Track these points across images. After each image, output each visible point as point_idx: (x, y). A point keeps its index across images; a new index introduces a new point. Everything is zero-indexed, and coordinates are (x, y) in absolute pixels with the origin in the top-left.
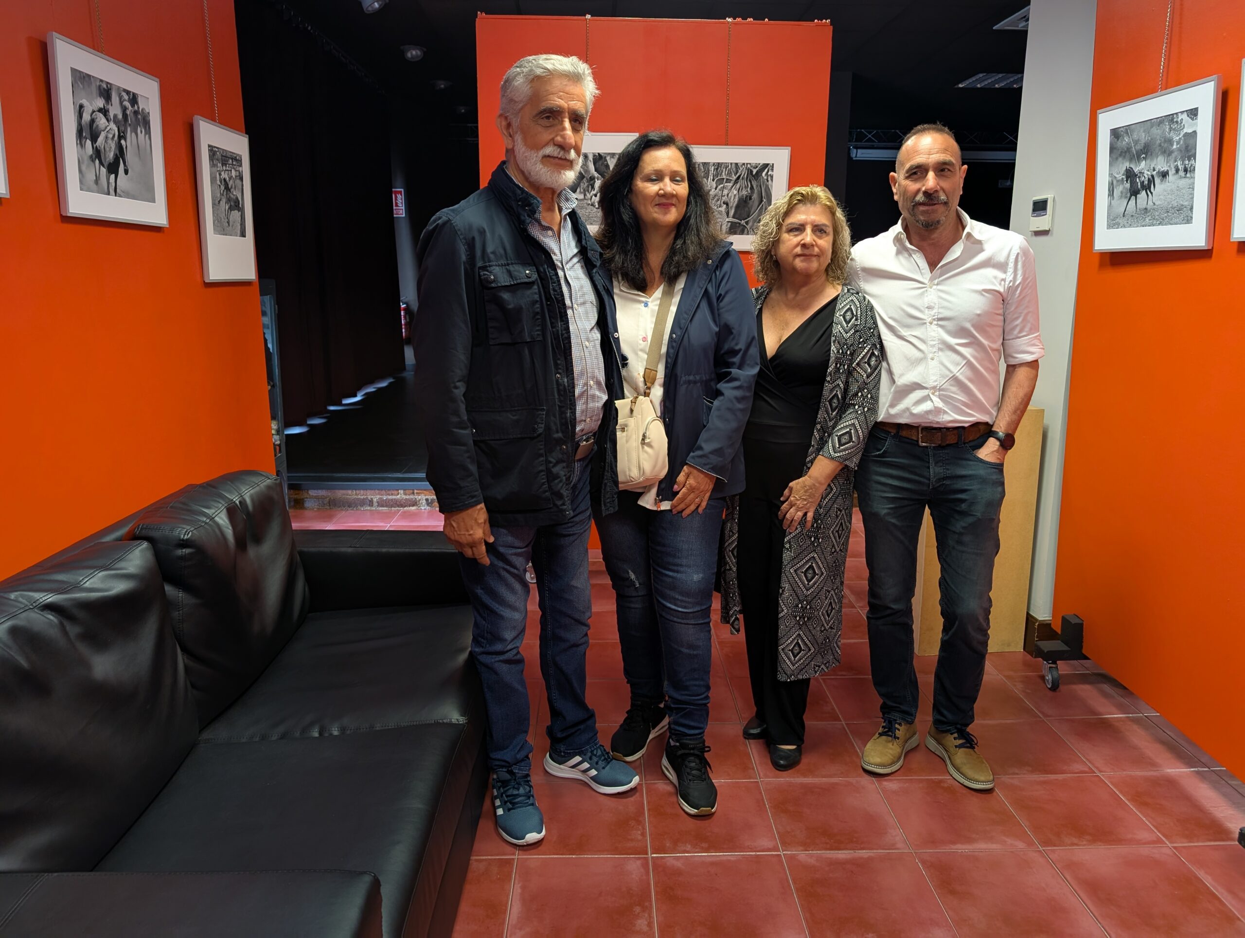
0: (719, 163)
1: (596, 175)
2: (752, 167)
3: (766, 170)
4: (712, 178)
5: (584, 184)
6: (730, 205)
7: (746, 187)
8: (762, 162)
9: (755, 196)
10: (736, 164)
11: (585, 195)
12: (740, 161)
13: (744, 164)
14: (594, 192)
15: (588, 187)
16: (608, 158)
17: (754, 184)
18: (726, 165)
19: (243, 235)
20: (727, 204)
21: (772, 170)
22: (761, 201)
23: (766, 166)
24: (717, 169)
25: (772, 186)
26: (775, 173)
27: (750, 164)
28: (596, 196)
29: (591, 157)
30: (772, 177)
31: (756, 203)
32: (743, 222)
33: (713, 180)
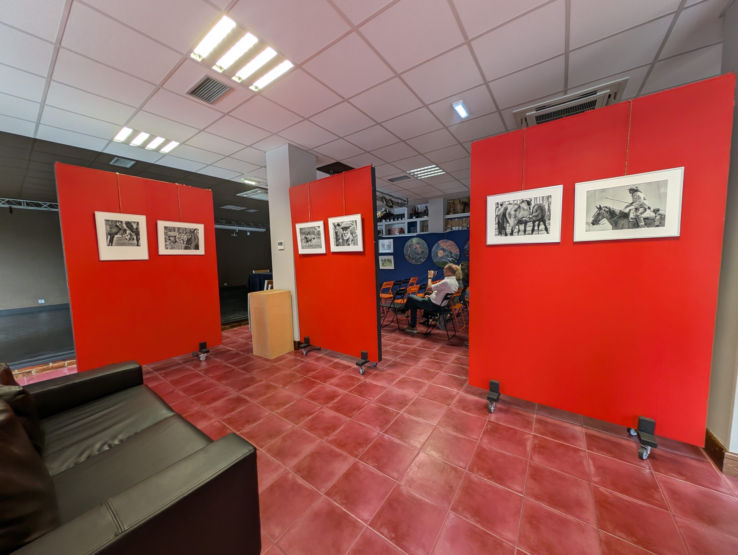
1: (127, 229)
4: (176, 232)
5: (121, 232)
6: (184, 240)
7: (190, 235)
8: (195, 228)
9: (193, 238)
10: (185, 228)
11: (122, 235)
16: (132, 223)
17: (192, 234)
20: (183, 240)
22: (195, 240)
23: (196, 229)
24: (178, 229)
25: (199, 235)
26: (199, 231)
31: (194, 240)
32: (189, 246)
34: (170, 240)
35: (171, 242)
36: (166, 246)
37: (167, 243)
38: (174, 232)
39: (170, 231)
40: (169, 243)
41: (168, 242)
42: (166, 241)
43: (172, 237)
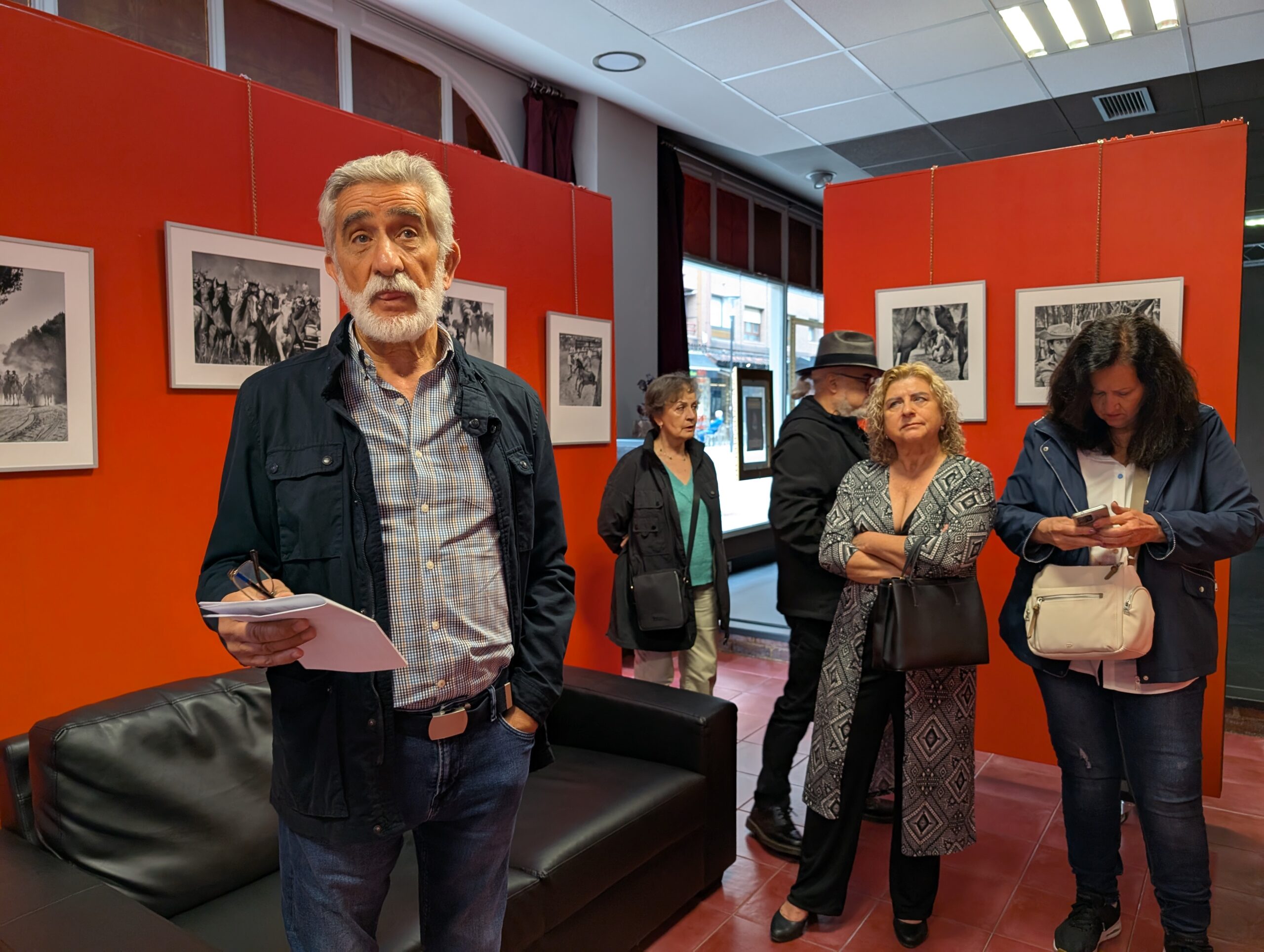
0: (1084, 304)
1: (938, 328)
2: (1129, 305)
3: (1150, 307)
4: (1076, 321)
5: (925, 339)
8: (1143, 297)
10: (1108, 304)
11: (926, 350)
12: (1112, 299)
13: (1118, 303)
14: (935, 347)
15: (929, 341)
16: (951, 310)
18: (1094, 306)
19: (598, 403)
21: (1159, 306)
23: (1149, 302)
24: (1082, 311)
26: (1162, 310)
27: (1127, 302)
28: (938, 349)
29: (932, 311)
30: (1158, 314)
33: (1078, 324)
34: (1052, 352)
35: (1055, 360)
36: (1038, 373)
37: (1041, 364)
38: (1067, 325)
39: (1055, 323)
40: (1050, 364)
41: (1047, 361)
42: (1039, 359)
43: (1061, 341)
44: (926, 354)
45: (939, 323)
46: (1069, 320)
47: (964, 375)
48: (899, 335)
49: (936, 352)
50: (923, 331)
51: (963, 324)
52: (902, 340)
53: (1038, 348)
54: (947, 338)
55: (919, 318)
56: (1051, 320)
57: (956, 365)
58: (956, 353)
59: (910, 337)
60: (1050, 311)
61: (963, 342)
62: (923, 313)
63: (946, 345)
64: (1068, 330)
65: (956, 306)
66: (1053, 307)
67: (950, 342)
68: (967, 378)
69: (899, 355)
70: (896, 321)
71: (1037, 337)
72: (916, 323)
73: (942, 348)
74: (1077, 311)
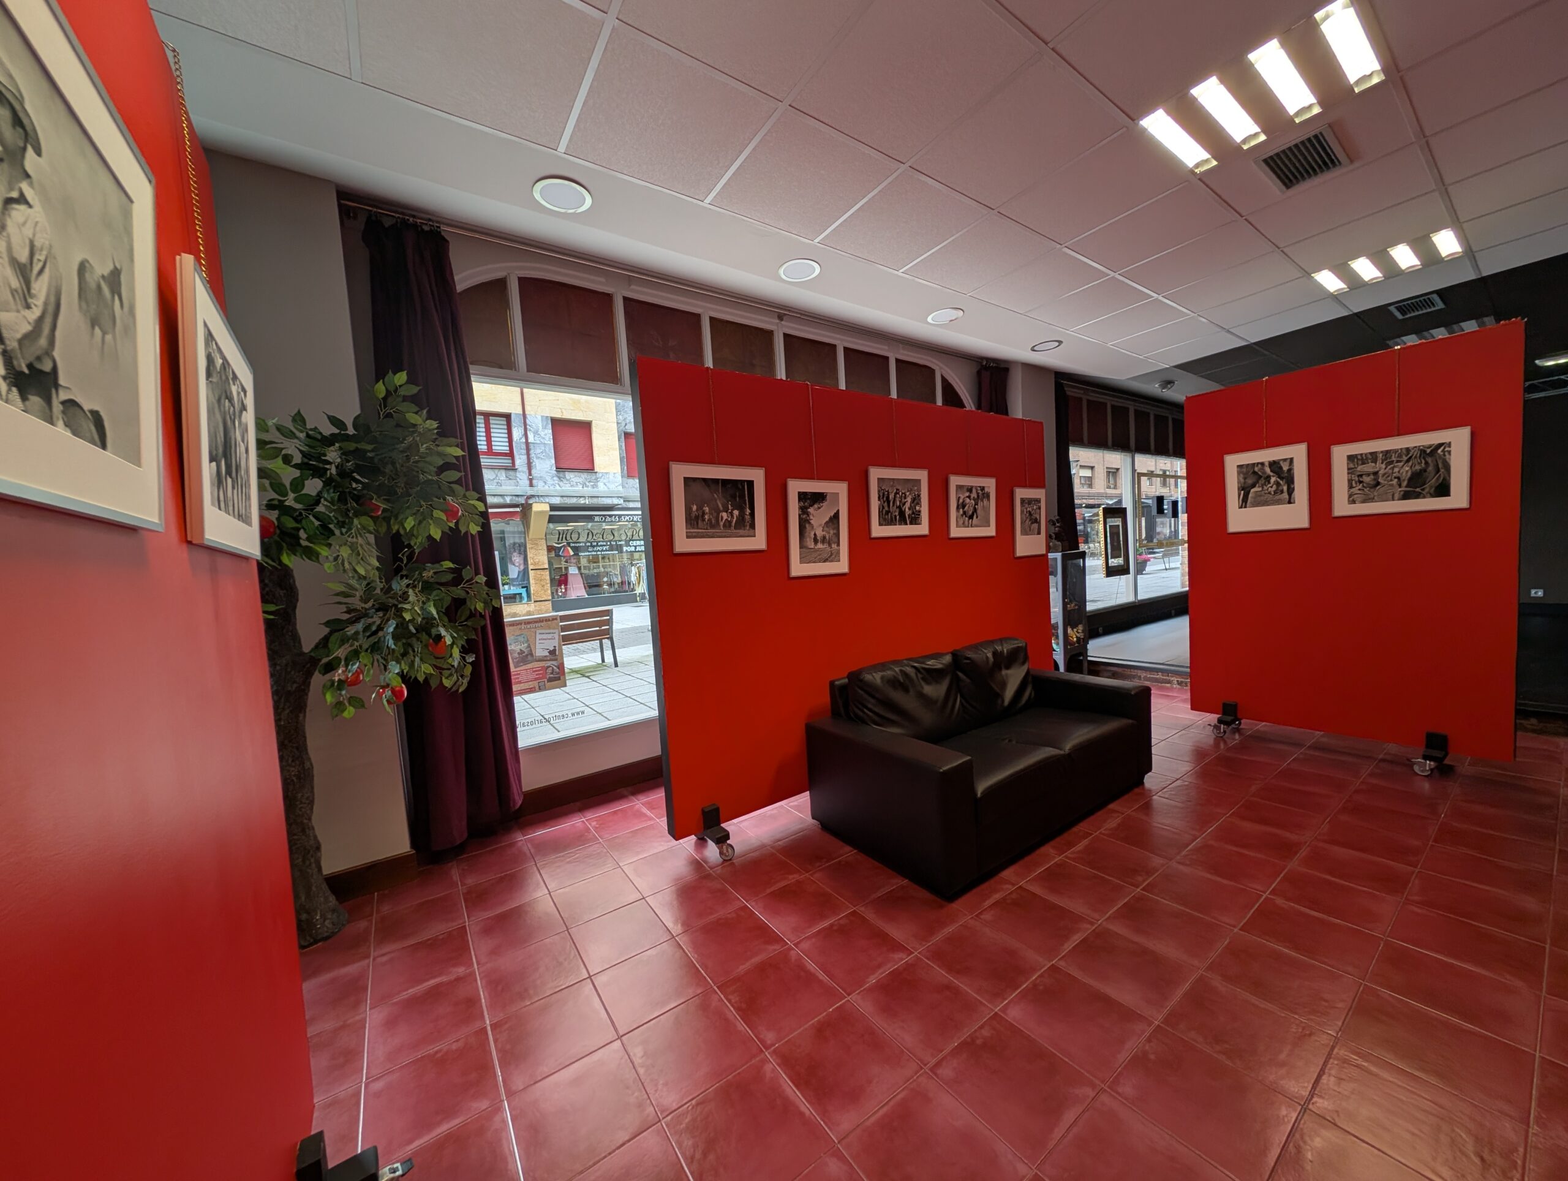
0: (1388, 450)
1: (1272, 474)
2: (1425, 448)
3: (1442, 448)
4: (1380, 461)
5: (1262, 481)
6: (1402, 479)
7: (1420, 464)
8: (1438, 442)
9: (1431, 468)
10: (1407, 448)
12: (1411, 445)
15: (1265, 482)
17: (1429, 460)
18: (1396, 451)
19: (1039, 533)
20: (1399, 478)
21: (1450, 447)
22: (1438, 471)
23: (1440, 445)
24: (1386, 455)
25: (1450, 459)
26: (1453, 448)
27: (1422, 446)
29: (1267, 464)
30: (1449, 452)
31: (1433, 474)
32: (1418, 490)
33: (1382, 463)
34: (1361, 482)
35: (1363, 486)
36: (1350, 496)
37: (1352, 490)
38: (1373, 464)
39: (1363, 463)
40: (1359, 489)
41: (1357, 488)
42: (1351, 487)
43: (1368, 475)
44: (1263, 490)
45: (1271, 471)
46: (1375, 461)
47: (1292, 501)
48: (1242, 480)
49: (1270, 489)
50: (1260, 477)
51: (1290, 470)
52: (1245, 483)
53: (1350, 481)
54: (1278, 480)
55: (1256, 469)
56: (1360, 462)
57: (1285, 495)
58: (1285, 488)
59: (1250, 481)
60: (1359, 457)
61: (1290, 480)
62: (1260, 466)
63: (1278, 484)
64: (1373, 467)
65: (1285, 460)
66: (1361, 455)
67: (1281, 482)
68: (1294, 503)
69: (1242, 492)
70: (1239, 473)
71: (1348, 473)
72: (1255, 473)
73: (1274, 486)
74: (1381, 455)
